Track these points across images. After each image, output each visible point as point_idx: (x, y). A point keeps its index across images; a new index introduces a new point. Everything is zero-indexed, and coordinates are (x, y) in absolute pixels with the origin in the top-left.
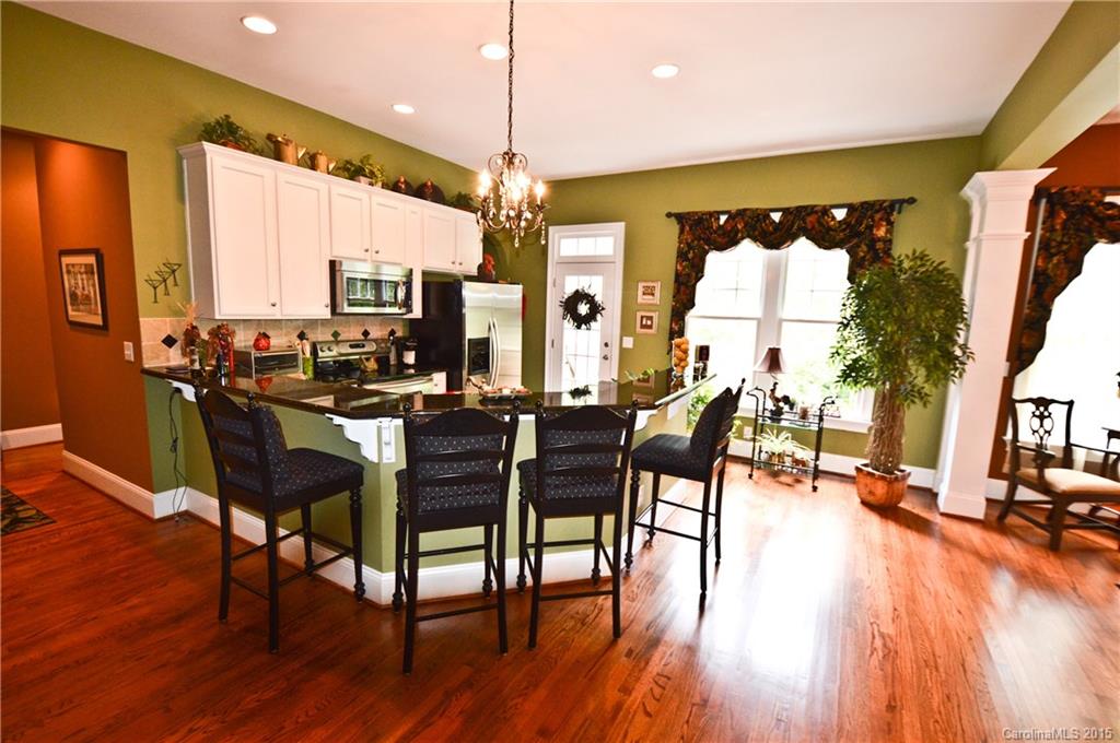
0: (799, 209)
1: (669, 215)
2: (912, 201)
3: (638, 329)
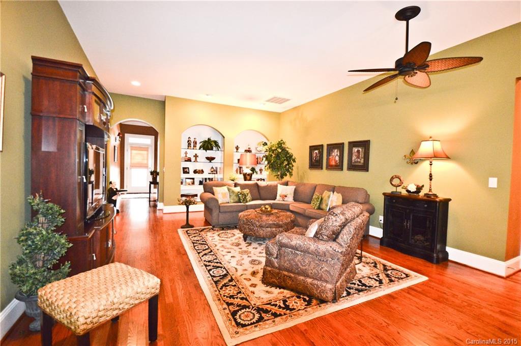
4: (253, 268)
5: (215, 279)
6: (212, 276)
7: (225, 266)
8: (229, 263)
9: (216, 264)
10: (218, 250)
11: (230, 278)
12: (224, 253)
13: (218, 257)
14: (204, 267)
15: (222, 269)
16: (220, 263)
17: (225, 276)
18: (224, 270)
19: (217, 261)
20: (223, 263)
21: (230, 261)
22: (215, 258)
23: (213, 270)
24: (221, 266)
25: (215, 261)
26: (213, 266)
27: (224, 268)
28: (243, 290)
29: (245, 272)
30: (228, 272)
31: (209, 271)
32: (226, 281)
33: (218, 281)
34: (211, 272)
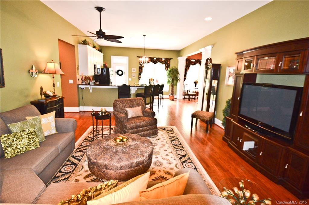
0: (158, 58)
1: (137, 57)
2: (172, 58)
3: (132, 77)
4: (157, 142)
5: (178, 140)
6: (179, 141)
7: (172, 145)
8: (169, 147)
9: (177, 147)
10: (175, 159)
11: (171, 139)
12: (171, 155)
13: (175, 152)
14: (184, 147)
15: (174, 144)
16: (174, 148)
17: (173, 141)
18: (173, 143)
19: (176, 149)
20: (173, 147)
21: (168, 148)
22: (177, 152)
23: (179, 144)
24: (174, 146)
25: (177, 150)
26: (178, 146)
27: (172, 144)
28: (167, 134)
29: (163, 140)
30: (171, 142)
31: (180, 144)
32: (173, 139)
33: (176, 139)
34: (179, 143)
